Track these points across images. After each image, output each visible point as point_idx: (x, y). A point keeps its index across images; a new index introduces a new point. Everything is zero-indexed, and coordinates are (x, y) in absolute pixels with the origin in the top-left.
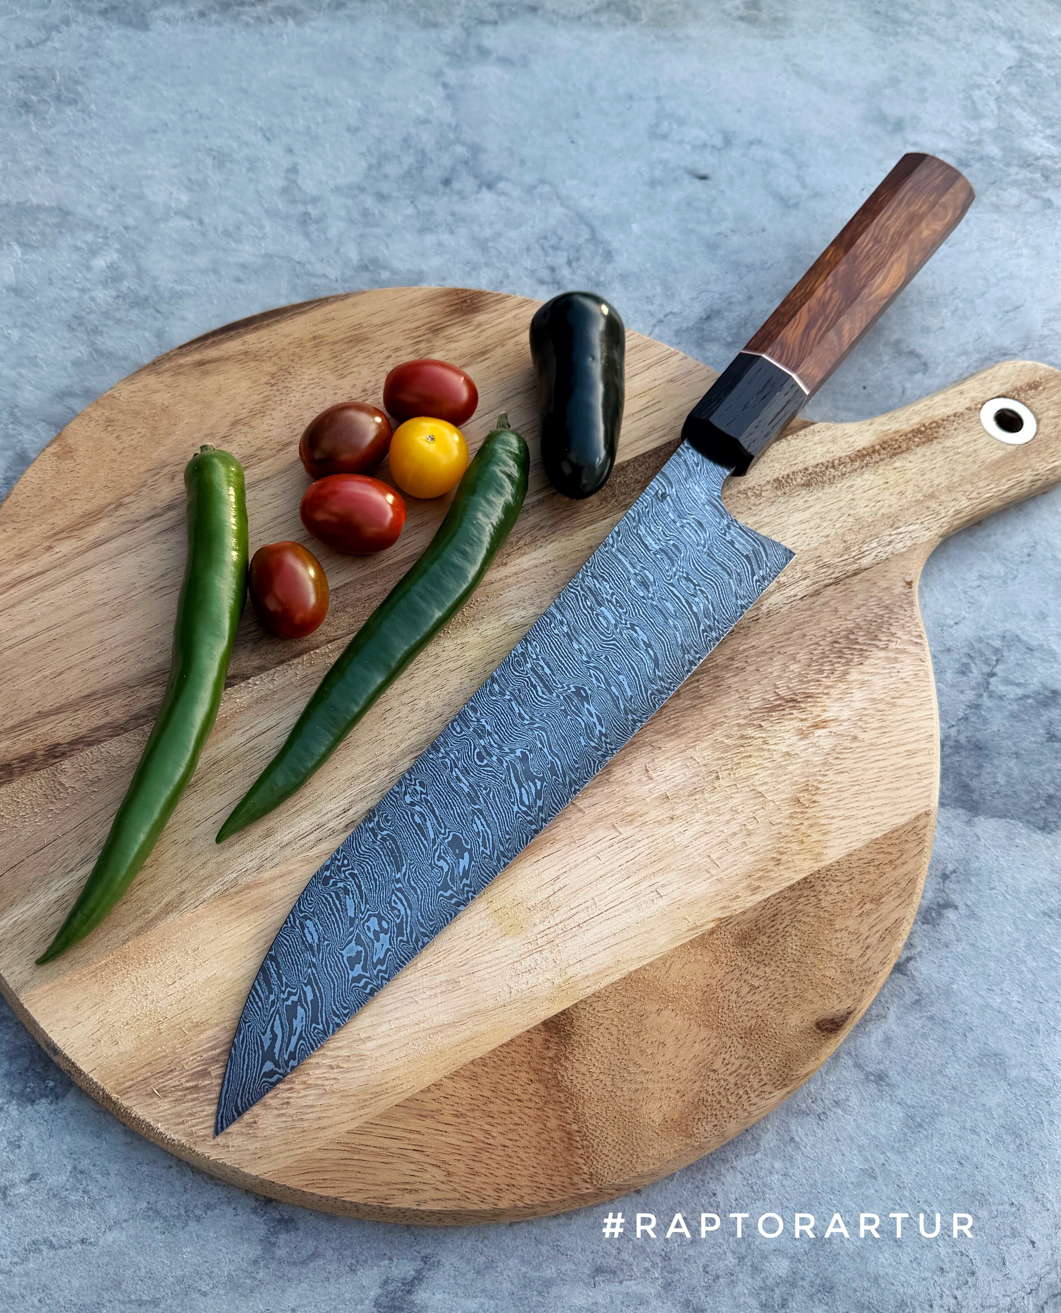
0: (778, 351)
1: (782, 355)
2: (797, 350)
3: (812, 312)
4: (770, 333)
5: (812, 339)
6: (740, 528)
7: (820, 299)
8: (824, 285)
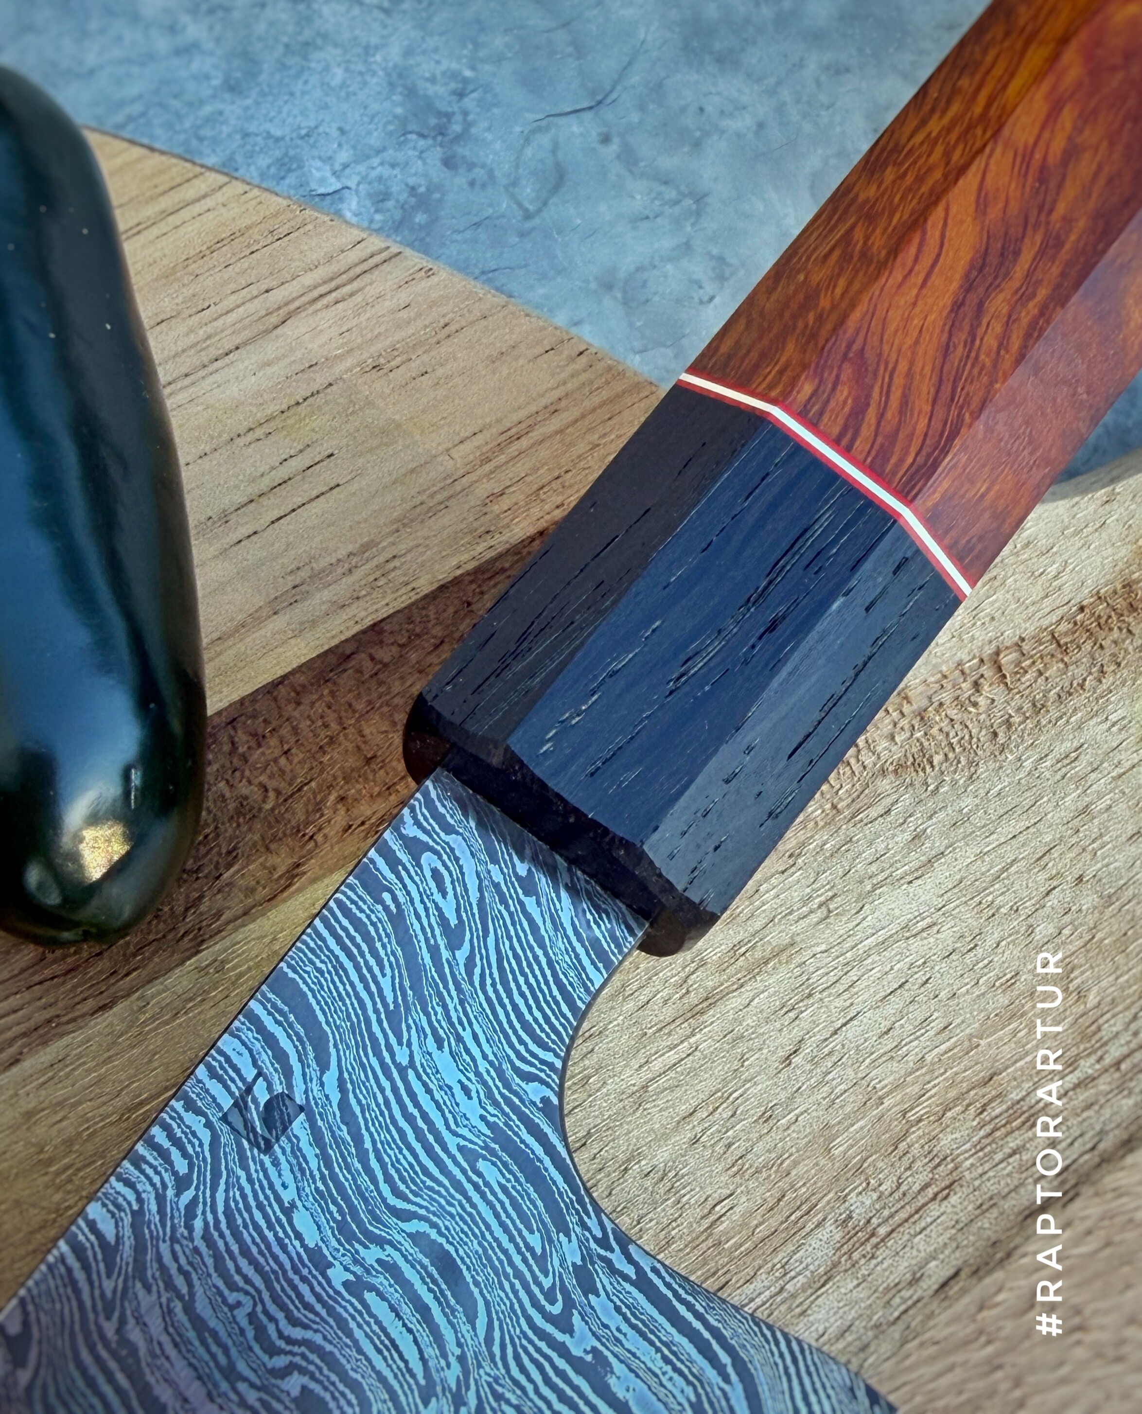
0: (843, 392)
1: (858, 413)
2: (925, 388)
3: (994, 213)
4: (811, 297)
5: (991, 342)
6: (642, 1283)
7: (1027, 157)
8: (1045, 86)
